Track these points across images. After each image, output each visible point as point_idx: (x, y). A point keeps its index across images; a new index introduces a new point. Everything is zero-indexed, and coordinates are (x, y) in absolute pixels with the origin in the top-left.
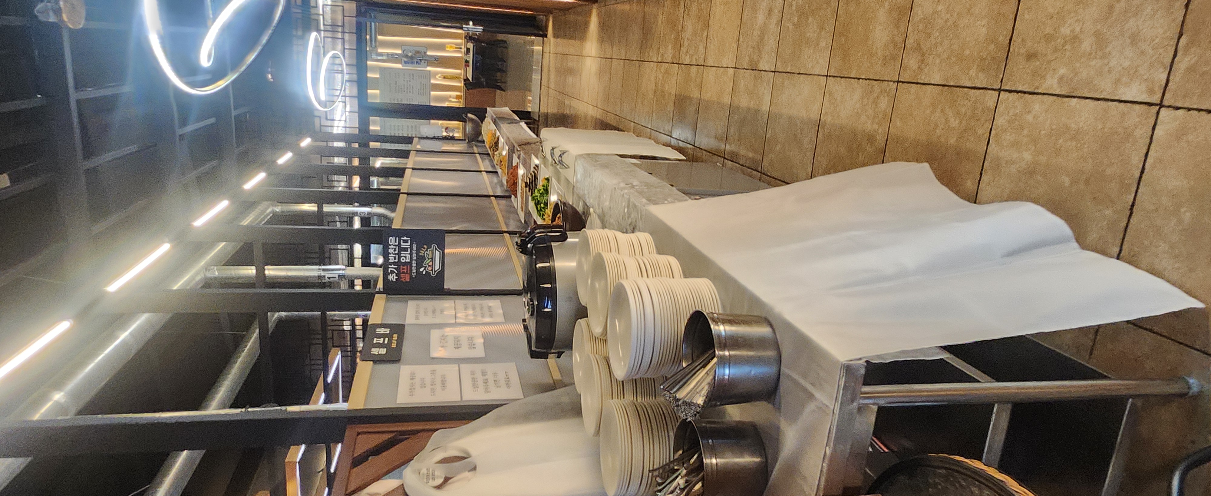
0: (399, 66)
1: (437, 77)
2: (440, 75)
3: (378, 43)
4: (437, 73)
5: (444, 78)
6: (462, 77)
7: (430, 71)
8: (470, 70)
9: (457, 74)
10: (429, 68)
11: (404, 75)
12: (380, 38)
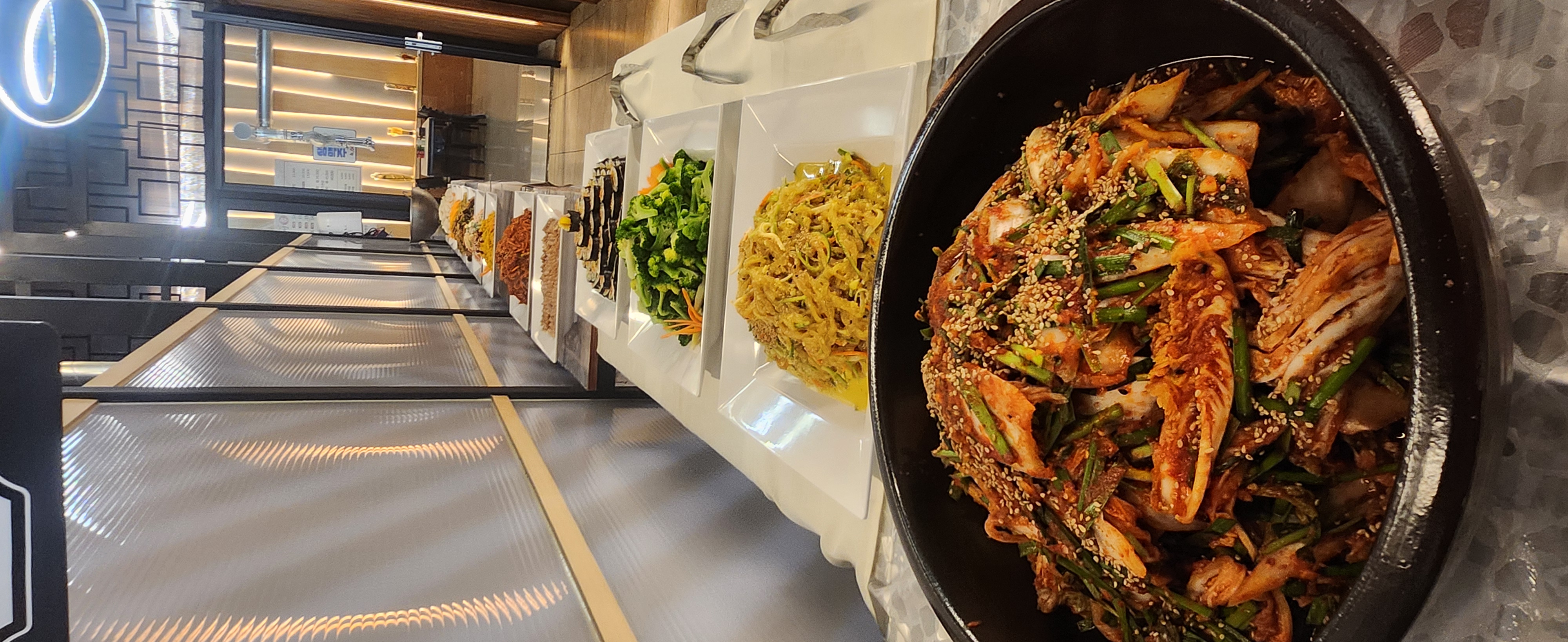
0: (310, 158)
1: (372, 176)
2: (376, 173)
3: (272, 121)
4: (371, 171)
5: (384, 178)
6: (413, 177)
7: (360, 167)
8: (425, 161)
9: (406, 173)
10: (358, 163)
11: (317, 172)
12: (275, 113)
